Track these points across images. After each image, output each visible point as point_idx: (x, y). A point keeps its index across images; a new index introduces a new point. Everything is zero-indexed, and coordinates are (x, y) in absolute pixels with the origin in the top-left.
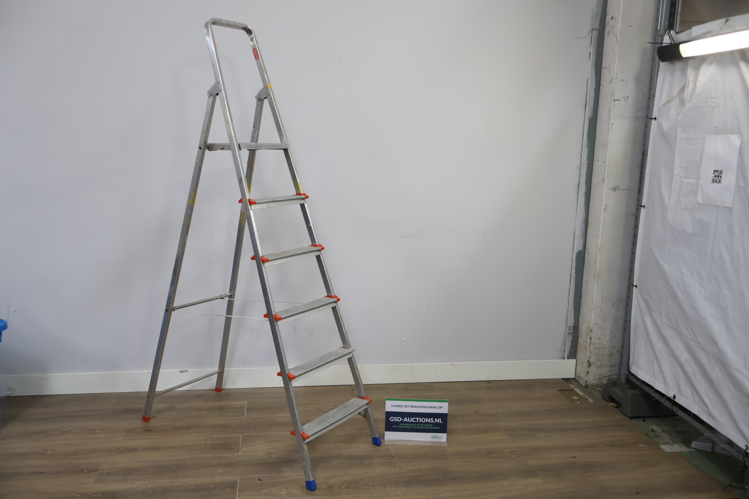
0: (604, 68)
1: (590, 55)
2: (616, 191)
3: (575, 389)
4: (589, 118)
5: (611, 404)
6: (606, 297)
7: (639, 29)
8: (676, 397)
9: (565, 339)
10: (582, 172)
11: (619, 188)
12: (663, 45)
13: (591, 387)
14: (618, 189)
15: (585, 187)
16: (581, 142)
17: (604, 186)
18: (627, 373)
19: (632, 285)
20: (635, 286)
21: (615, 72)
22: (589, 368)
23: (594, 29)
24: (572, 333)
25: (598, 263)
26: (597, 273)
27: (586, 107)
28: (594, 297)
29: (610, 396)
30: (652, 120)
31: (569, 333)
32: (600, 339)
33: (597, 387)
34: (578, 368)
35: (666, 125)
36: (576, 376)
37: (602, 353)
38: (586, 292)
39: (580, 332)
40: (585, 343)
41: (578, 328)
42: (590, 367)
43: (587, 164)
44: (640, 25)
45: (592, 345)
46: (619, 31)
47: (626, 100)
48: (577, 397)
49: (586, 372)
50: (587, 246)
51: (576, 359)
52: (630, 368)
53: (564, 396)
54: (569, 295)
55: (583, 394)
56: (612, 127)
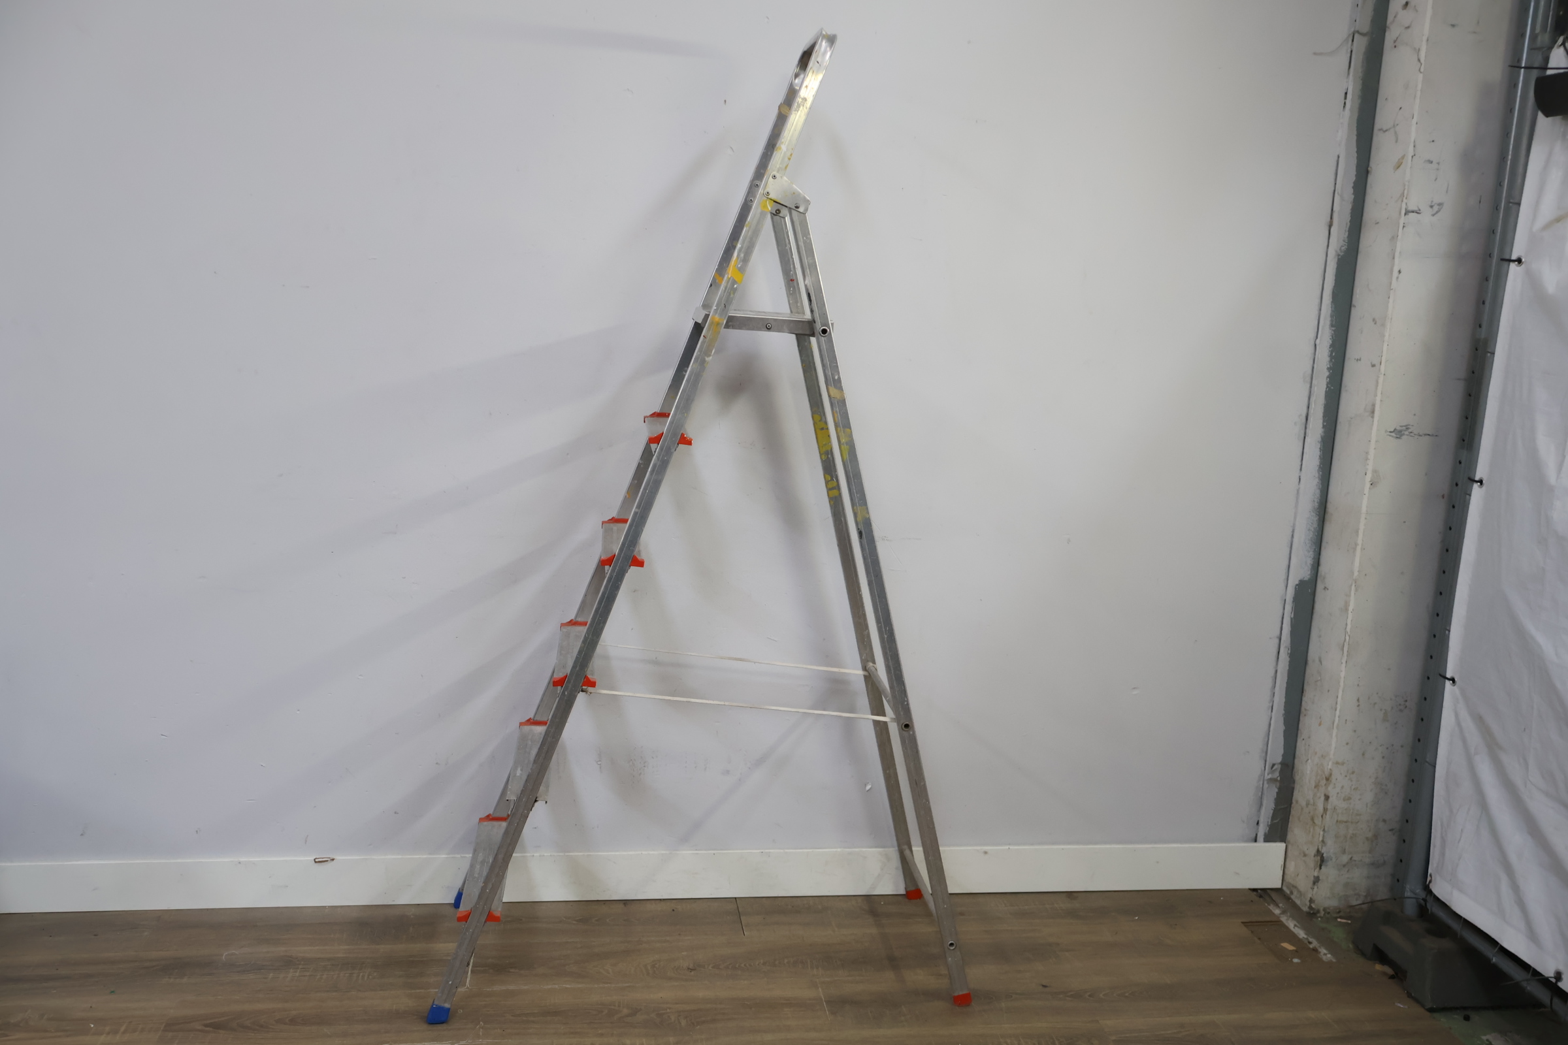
0: (1380, 130)
1: (1346, 98)
2: (1404, 437)
3: (1284, 919)
4: (1339, 255)
5: (1378, 967)
6: (1369, 698)
7: (1475, 32)
8: (1563, 976)
9: (1260, 794)
10: (1315, 389)
11: (1410, 430)
12: (1549, 72)
13: (1324, 914)
14: (1407, 433)
15: (1321, 426)
16: (1317, 312)
17: (1373, 424)
18: (1422, 894)
19: (1440, 675)
20: (1449, 679)
21: (1413, 141)
22: (1320, 868)
23: (1358, 32)
24: (1279, 779)
25: (1350, 616)
26: (1347, 638)
27: (1330, 226)
28: (1337, 697)
29: (1374, 944)
30: (1509, 265)
31: (1271, 780)
32: (1349, 798)
33: (1338, 915)
34: (1291, 866)
35: (1551, 280)
36: (1284, 884)
37: (1353, 834)
38: (1316, 681)
39: (1297, 778)
40: (1310, 806)
41: (1293, 768)
42: (1323, 867)
43: (1328, 369)
44: (1478, 23)
45: (1328, 813)
46: (1425, 38)
47: (1437, 212)
48: (1293, 945)
49: (1312, 879)
50: (1323, 569)
51: (1285, 843)
52: (1430, 882)
53: (1259, 939)
54: (1274, 687)
55: (1306, 934)
56: (1397, 278)
